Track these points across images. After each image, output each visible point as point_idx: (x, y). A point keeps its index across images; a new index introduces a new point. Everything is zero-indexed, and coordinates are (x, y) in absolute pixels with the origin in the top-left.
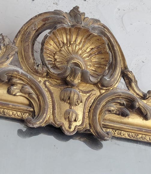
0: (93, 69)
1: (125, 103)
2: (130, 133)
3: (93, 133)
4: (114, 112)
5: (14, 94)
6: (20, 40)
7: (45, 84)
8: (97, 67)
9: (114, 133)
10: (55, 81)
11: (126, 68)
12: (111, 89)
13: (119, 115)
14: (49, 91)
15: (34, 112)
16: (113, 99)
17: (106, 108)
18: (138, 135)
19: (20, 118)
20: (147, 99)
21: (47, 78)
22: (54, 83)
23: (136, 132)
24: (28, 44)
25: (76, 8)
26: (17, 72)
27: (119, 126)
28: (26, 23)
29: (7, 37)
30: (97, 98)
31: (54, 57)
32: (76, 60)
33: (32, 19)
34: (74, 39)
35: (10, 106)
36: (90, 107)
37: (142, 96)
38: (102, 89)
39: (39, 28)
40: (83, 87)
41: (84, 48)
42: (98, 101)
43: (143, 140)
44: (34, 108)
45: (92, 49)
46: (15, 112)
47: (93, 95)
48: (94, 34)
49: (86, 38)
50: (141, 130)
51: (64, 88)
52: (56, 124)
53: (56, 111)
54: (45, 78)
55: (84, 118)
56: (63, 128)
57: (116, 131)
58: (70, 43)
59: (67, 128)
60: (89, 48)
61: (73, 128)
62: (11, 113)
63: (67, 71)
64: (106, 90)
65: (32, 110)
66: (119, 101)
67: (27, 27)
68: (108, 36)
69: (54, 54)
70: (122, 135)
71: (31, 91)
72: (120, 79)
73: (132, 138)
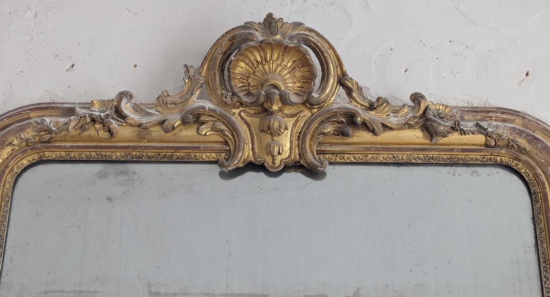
0: (299, 85)
1: (344, 120)
2: (356, 155)
3: (304, 165)
4: (331, 133)
5: (203, 133)
6: (206, 68)
7: (240, 116)
8: (303, 82)
9: (335, 159)
10: (253, 109)
11: (344, 74)
12: (326, 105)
13: (338, 135)
14: (246, 122)
15: (230, 150)
16: (328, 118)
17: (319, 132)
18: (367, 156)
19: (215, 160)
20: (375, 109)
21: (243, 107)
22: (252, 111)
23: (363, 153)
24: (214, 72)
25: (270, 16)
26: (203, 109)
27: (340, 149)
28: (213, 46)
29: (192, 66)
30: (308, 120)
31: (247, 80)
32: (273, 81)
33: (218, 39)
34: (269, 56)
35: (201, 148)
36: (300, 133)
37: (368, 106)
38: (312, 108)
39: (226, 50)
40: (289, 110)
41: (285, 63)
42: (308, 123)
43: (374, 161)
44: (229, 146)
45: (294, 61)
46: (208, 154)
47: (301, 118)
48: (290, 45)
49: (284, 51)
50: (369, 149)
51: (265, 116)
52: (256, 161)
53: (256, 146)
54: (241, 108)
55: (291, 148)
56: (266, 165)
57: (337, 156)
58: (265, 60)
59: (271, 164)
60: (291, 62)
61: (277, 162)
62: (204, 156)
63: (261, 98)
64: (319, 108)
65: (228, 148)
66: (335, 120)
67: (215, 50)
68: (313, 42)
69: (248, 77)
70: (346, 159)
71: (223, 127)
72: (336, 91)
73: (360, 161)
